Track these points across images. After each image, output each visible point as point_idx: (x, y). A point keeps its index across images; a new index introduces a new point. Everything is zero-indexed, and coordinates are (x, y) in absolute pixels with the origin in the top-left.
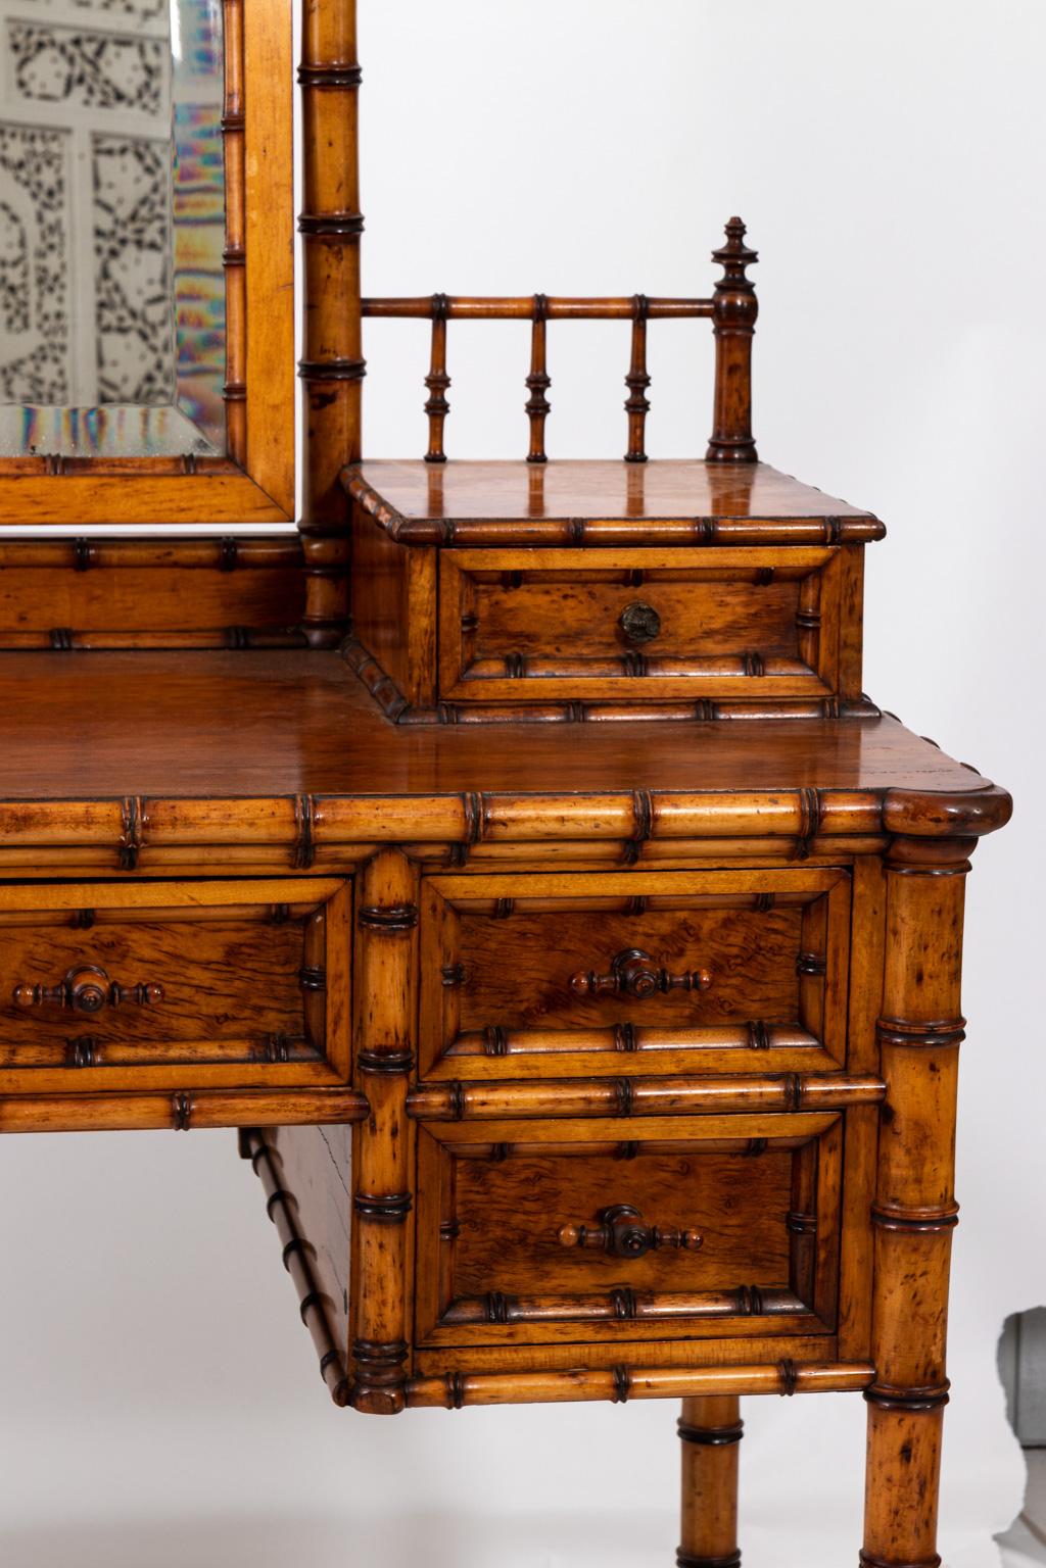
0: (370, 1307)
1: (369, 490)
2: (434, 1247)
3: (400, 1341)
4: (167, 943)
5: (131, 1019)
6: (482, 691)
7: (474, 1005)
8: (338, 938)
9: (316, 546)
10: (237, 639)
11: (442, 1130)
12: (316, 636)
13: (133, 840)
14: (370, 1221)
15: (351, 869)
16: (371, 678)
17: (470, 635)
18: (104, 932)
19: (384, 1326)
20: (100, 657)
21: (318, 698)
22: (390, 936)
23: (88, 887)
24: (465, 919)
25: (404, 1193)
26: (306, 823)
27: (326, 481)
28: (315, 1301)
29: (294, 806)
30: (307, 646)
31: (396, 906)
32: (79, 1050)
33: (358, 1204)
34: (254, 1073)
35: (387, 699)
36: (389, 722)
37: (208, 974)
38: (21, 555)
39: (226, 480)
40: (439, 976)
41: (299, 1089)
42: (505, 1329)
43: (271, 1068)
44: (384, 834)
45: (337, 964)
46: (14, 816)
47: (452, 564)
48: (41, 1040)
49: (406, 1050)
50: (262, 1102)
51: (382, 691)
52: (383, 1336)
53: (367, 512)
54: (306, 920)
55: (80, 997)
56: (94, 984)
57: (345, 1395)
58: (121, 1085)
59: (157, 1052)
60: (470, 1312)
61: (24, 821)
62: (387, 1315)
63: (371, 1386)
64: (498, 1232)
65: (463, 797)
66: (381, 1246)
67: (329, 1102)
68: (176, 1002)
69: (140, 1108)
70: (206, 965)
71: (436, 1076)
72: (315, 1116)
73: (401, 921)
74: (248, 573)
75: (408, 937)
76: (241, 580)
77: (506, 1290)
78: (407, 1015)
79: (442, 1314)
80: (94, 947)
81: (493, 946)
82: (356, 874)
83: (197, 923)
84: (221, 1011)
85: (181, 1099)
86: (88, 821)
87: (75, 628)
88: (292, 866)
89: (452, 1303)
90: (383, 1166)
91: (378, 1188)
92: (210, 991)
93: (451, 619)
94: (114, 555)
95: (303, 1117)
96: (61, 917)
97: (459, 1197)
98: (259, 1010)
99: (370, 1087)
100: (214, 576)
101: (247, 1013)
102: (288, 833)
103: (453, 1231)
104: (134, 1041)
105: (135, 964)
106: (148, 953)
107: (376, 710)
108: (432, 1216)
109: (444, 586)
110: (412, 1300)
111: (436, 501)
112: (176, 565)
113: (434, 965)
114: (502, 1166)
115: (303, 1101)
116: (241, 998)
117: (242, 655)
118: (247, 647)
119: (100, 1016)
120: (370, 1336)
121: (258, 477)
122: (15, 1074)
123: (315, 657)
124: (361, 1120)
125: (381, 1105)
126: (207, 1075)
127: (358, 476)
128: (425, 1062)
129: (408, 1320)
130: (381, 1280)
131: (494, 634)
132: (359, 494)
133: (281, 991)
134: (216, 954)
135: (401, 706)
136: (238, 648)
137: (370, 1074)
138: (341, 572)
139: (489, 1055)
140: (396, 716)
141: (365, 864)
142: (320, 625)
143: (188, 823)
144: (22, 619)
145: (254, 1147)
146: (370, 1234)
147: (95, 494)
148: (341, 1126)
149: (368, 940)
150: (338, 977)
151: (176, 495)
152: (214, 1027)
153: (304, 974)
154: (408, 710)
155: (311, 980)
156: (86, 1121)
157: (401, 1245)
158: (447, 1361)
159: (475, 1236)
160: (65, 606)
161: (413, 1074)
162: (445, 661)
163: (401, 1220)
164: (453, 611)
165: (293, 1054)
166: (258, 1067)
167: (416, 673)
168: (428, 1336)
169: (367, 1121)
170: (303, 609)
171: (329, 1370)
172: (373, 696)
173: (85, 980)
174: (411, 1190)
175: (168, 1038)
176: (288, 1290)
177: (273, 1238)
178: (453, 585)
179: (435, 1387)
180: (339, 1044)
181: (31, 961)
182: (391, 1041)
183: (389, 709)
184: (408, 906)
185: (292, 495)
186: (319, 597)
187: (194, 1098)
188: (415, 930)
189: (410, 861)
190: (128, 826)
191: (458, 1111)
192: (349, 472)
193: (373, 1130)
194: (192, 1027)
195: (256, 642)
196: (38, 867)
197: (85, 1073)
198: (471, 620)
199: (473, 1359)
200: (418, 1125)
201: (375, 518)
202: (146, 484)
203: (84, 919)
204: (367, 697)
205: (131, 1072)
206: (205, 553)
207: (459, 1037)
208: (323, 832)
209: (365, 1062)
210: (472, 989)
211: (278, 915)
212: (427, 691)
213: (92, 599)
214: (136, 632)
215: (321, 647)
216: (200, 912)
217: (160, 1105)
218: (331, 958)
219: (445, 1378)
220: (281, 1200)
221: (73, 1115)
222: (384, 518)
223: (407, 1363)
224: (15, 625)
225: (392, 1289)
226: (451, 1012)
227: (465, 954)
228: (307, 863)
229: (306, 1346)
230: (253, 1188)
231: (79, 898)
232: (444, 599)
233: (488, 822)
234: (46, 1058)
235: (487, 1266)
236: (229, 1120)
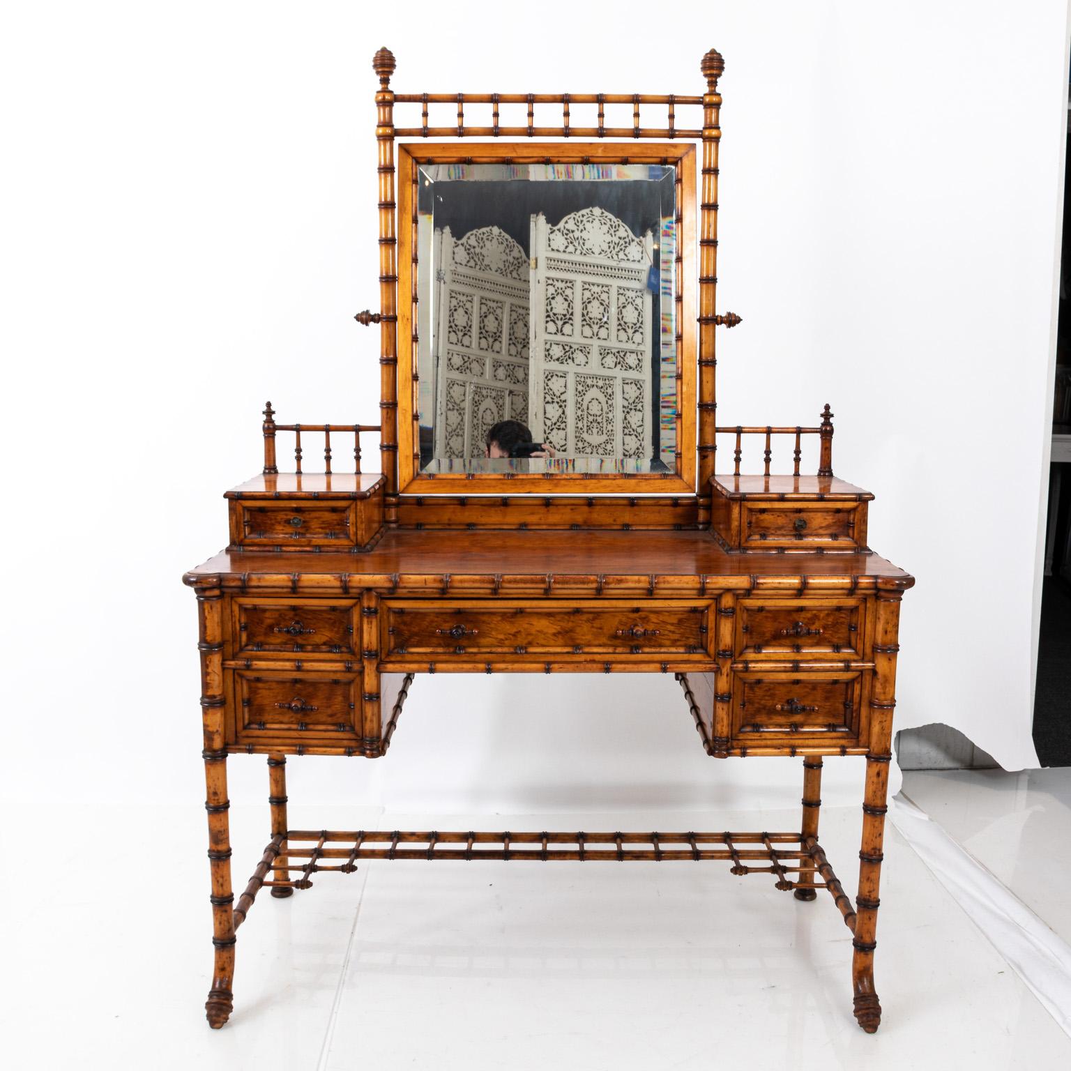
0: (719, 727)
1: (719, 484)
2: (738, 710)
3: (727, 737)
4: (661, 618)
5: (650, 640)
6: (753, 544)
7: (751, 638)
8: (712, 617)
9: (701, 500)
10: (678, 527)
11: (741, 675)
12: (701, 527)
13: (652, 587)
14: (719, 701)
15: (715, 597)
16: (719, 539)
17: (750, 527)
18: (642, 614)
19: (722, 732)
20: (637, 532)
21: (701, 545)
22: (727, 617)
23: (638, 601)
24: (750, 612)
25: (730, 693)
26: (703, 583)
27: (705, 482)
28: (700, 724)
29: (700, 578)
30: (698, 529)
31: (730, 608)
32: (634, 649)
33: (716, 697)
34: (686, 657)
35: (724, 546)
36: (725, 553)
37: (672, 627)
38: (615, 502)
39: (676, 480)
40: (742, 629)
41: (699, 662)
42: (759, 734)
43: (691, 655)
44: (726, 587)
45: (711, 625)
46: (617, 580)
47: (744, 506)
48: (623, 646)
49: (731, 651)
50: (688, 665)
51: (722, 543)
52: (723, 736)
53: (718, 490)
54: (702, 612)
55: (635, 633)
56: (639, 629)
57: (711, 752)
58: (646, 659)
59: (658, 650)
60: (748, 729)
61: (620, 581)
62: (724, 729)
63: (718, 750)
64: (757, 705)
65: (750, 576)
66: (723, 709)
67: (708, 666)
68: (664, 635)
69: (652, 666)
70: (672, 624)
71: (740, 659)
72: (704, 670)
73: (731, 612)
74: (681, 508)
75: (733, 617)
76: (679, 510)
77: (759, 723)
78: (732, 641)
79: (740, 730)
80: (640, 618)
81: (757, 620)
82: (717, 598)
83: (670, 612)
84: (676, 638)
85: (665, 664)
86: (639, 581)
87: (630, 523)
88: (699, 596)
89: (743, 726)
90: (724, 685)
91: (722, 692)
92: (673, 632)
93: (744, 523)
94: (642, 502)
95: (701, 670)
96: (630, 610)
97: (746, 695)
98: (688, 638)
99: (720, 662)
100: (671, 508)
101: (684, 639)
102: (698, 586)
103: (744, 705)
104: (651, 646)
105: (652, 624)
106: (655, 621)
107: (721, 549)
108: (738, 701)
109: (742, 512)
110: (731, 725)
111: (737, 487)
112: (660, 505)
113: (740, 625)
114: (759, 685)
115: (700, 665)
116: (682, 635)
117: (679, 532)
118: (681, 530)
119: (641, 639)
120: (719, 735)
121: (685, 479)
122: (615, 655)
123: (700, 533)
124: (717, 671)
125: (723, 667)
126: (672, 657)
127: (714, 480)
128: (737, 654)
129: (730, 733)
130: (722, 719)
131: (757, 527)
132: (715, 485)
133: (694, 633)
134: (675, 621)
135: (729, 548)
136: (678, 530)
137: (720, 658)
138: (708, 508)
139: (756, 653)
140: (727, 551)
141: (720, 595)
142: (703, 523)
143: (668, 582)
144: (615, 521)
145: (680, 677)
146: (719, 705)
147: (637, 484)
148: (711, 673)
149: (720, 618)
150: (712, 629)
151: (660, 485)
152: (674, 643)
153: (701, 628)
154: (731, 549)
155: (703, 629)
156: (636, 670)
157: (728, 709)
158: (741, 743)
159: (750, 706)
160: (627, 517)
161: (733, 658)
162: (742, 534)
163: (729, 701)
164: (745, 520)
165: (698, 651)
166: (687, 655)
167: (734, 538)
168: (736, 736)
169: (719, 672)
170: (697, 518)
171: (706, 745)
172: (720, 545)
173: (637, 628)
174: (732, 692)
175: (661, 646)
176: (692, 721)
177: (686, 705)
178: (745, 513)
179: (737, 751)
180: (711, 649)
181: (621, 623)
182: (727, 648)
183: (725, 549)
184: (733, 608)
185: (695, 485)
186: (702, 515)
187: (668, 664)
188: (735, 616)
189: (734, 594)
190: (651, 583)
191: (746, 669)
192: (711, 478)
193: (721, 674)
194: (668, 643)
195: (683, 528)
196: (624, 595)
197: (637, 655)
198: (750, 523)
199: (749, 743)
200: (734, 673)
201: (721, 492)
202: (652, 481)
203: (637, 610)
204: (718, 545)
205: (650, 656)
206: (669, 502)
207: (747, 647)
208: (708, 586)
209: (719, 654)
210: (751, 633)
211: (694, 610)
212: (737, 544)
213: (635, 515)
214: (648, 525)
215: (702, 530)
216: (671, 609)
217: (658, 666)
218: (710, 623)
219: (741, 748)
220: (689, 693)
221: (633, 668)
222: (724, 492)
223: (729, 744)
224: (613, 522)
225: (725, 722)
226: (745, 640)
227: (749, 623)
228: (703, 595)
229: (698, 737)
230: (681, 690)
231: (636, 604)
232: (742, 516)
233: (758, 583)
234: (625, 651)
235: (754, 716)
236: (678, 670)
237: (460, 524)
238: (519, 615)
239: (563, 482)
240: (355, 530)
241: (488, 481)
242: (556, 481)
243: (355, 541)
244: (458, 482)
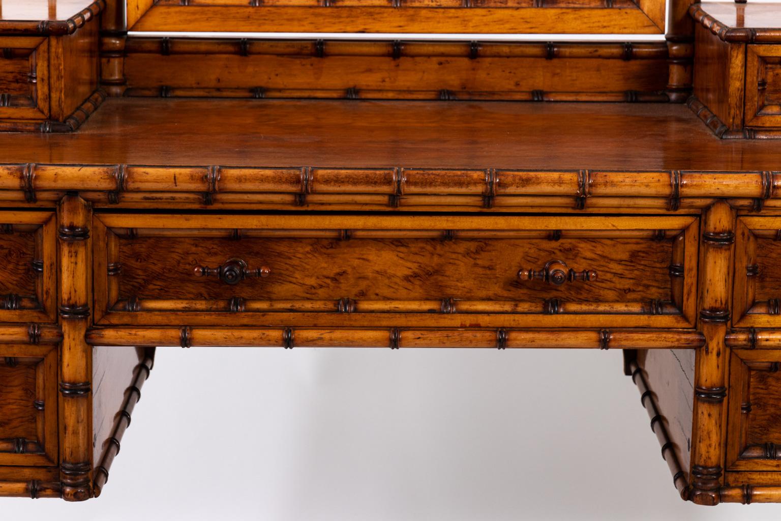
0: (702, 448)
1: (707, 16)
2: (737, 417)
3: (718, 466)
4: (599, 250)
5: (579, 289)
6: (768, 122)
7: (763, 287)
8: (691, 249)
9: (675, 48)
10: (631, 97)
11: (744, 354)
12: (673, 96)
13: (584, 193)
14: (704, 401)
15: (699, 212)
16: (705, 117)
17: (762, 91)
18: (566, 243)
19: (710, 458)
20: (558, 105)
21: (674, 126)
22: (720, 248)
23: (558, 218)
24: (760, 241)
25: (722, 387)
26: (677, 185)
27: (682, 12)
28: (669, 447)
29: (670, 177)
30: (669, 101)
31: (723, 232)
32: (551, 306)
33: (698, 392)
34: (644, 320)
35: (715, 127)
36: (717, 138)
37: (620, 267)
38: (518, 50)
39: (629, 11)
40: (745, 271)
41: (668, 330)
42: (775, 463)
43: (653, 318)
44: (718, 193)
45: (690, 263)
46: (521, 179)
47: (753, 52)
48: (531, 300)
49: (726, 310)
50: (648, 336)
51: (712, 122)
52: (709, 464)
53: (706, 27)
54: (674, 239)
55: (553, 276)
56: (561, 269)
57: (688, 495)
58: (573, 325)
59: (592, 308)
60: (756, 453)
61: (526, 182)
62: (711, 452)
63: (701, 490)
64: (772, 410)
65: (762, 174)
66: (709, 415)
67: (684, 337)
68: (603, 281)
69: (583, 337)
70: (619, 262)
71: (742, 325)
72: (676, 344)
73: (725, 240)
74: (638, 62)
75: (729, 249)
76: (634, 65)
77: (776, 442)
78: (727, 291)
79: (741, 453)
80: (560, 250)
81: (774, 255)
82: (702, 214)
83: (615, 239)
84: (627, 287)
85: (605, 333)
86: (560, 182)
87: (545, 90)
88: (668, 209)
89: (747, 448)
90: (712, 371)
91: (709, 384)
92: (621, 276)
93: (752, 83)
94: (567, 51)
95: (670, 344)
96: (544, 234)
97: (751, 390)
98: (647, 287)
99: (706, 330)
100: (619, 63)
101: (640, 288)
102: (667, 191)
103: (748, 409)
104: (580, 301)
105: (583, 260)
106: (589, 255)
107: (709, 132)
108: (737, 401)
109: (749, 65)
110: (725, 445)
111: (741, 20)
112: (600, 57)
113: (743, 264)
114: (775, 375)
115: (670, 336)
116: (638, 281)
117: (634, 105)
118: (637, 101)
119: (562, 288)
120: (702, 463)
121: (646, 10)
122: (517, 317)
123: (673, 107)
124: (700, 347)
125: (712, 339)
126: (619, 320)
127: (699, 9)
128: (736, 318)
129: (722, 456)
130: (709, 433)
131: (775, 91)
132: (701, 18)
133: (659, 277)
134: (625, 256)
135: (723, 129)
136: (631, 102)
137: (706, 322)
138: (688, 62)
139: (771, 314)
140: (720, 135)
141: (707, 209)
142: (676, 90)
143: (613, 184)
144: (517, 84)
145: (633, 369)
146: (704, 408)
147: (559, 18)
148: (689, 350)
149: (707, 251)
150: (690, 270)
151: (602, 19)
152: (623, 296)
153: (672, 268)
154: (727, 132)
155: (675, 271)
156: (554, 343)
157: (720, 415)
158: (743, 478)
159: (760, 412)
160: (540, 78)
161: (729, 323)
162: (749, 105)
163: (720, 402)
164: (753, 79)
165: (665, 310)
166: (646, 317)
167: (732, 111)
168: (733, 464)
169: (704, 348)
170: (667, 81)
171: (678, 482)
172: (707, 125)
173: (556, 267)
174: (726, 385)
175: (598, 300)
176: (655, 442)
177: (645, 416)
178: (754, 64)
179: (736, 492)
180: (690, 306)
181: (527, 258)
182: (718, 305)
183: (717, 132)
184: (730, 232)
185: (664, 20)
186: (676, 75)
187: (611, 332)
188: (733, 245)
189: (732, 208)
190: (581, 185)
191: (753, 344)
192: (694, 7)
193: (707, 352)
194: (611, 295)
195: (641, 99)
196: (532, 207)
197: (554, 317)
198: (763, 83)
199: (757, 478)
200: (731, 349)
201: (711, 30)
202: (586, 13)
203: (556, 235)
204: (703, 126)
205: (578, 318)
206: (615, 51)
207: (754, 304)
208: (686, 191)
209: (704, 316)
210: (762, 279)
211: (659, 236)
212: (738, 121)
213: (554, 75)
214: (578, 93)
215: (676, 102)
216: (617, 233)
217: (593, 335)
218: (687, 259)
219: (742, 488)
220: (648, 395)
221: (547, 339)
222: (716, 29)
223: (721, 479)
224: (512, 87)
225: (714, 438)
226: (751, 291)
227: (759, 260)
228: (676, 208)
229: (665, 470)
230: (634, 391)
231: (554, 224)
232: (749, 71)
233: (774, 187)
234: (533, 309)
235: (765, 429)
236: (629, 344)
237: (238, 88)
238: (342, 243)
239: (424, 12)
240: (46, 89)
241: (290, 11)
242: (411, 12)
243: (46, 112)
244: (234, 10)
